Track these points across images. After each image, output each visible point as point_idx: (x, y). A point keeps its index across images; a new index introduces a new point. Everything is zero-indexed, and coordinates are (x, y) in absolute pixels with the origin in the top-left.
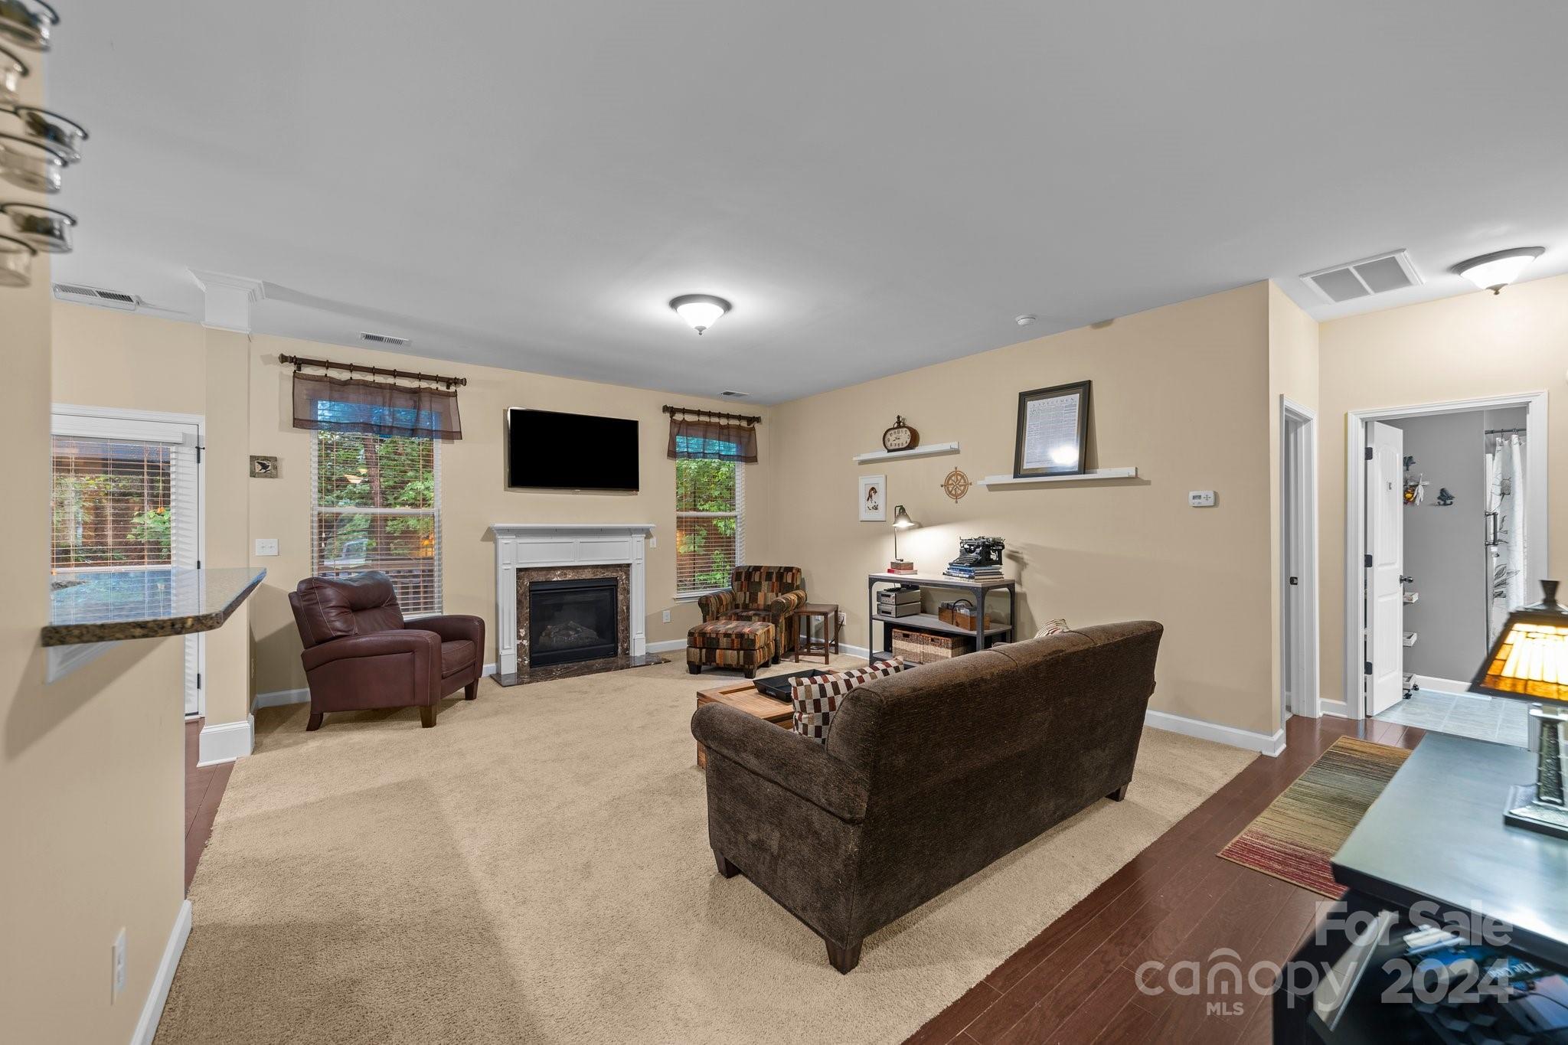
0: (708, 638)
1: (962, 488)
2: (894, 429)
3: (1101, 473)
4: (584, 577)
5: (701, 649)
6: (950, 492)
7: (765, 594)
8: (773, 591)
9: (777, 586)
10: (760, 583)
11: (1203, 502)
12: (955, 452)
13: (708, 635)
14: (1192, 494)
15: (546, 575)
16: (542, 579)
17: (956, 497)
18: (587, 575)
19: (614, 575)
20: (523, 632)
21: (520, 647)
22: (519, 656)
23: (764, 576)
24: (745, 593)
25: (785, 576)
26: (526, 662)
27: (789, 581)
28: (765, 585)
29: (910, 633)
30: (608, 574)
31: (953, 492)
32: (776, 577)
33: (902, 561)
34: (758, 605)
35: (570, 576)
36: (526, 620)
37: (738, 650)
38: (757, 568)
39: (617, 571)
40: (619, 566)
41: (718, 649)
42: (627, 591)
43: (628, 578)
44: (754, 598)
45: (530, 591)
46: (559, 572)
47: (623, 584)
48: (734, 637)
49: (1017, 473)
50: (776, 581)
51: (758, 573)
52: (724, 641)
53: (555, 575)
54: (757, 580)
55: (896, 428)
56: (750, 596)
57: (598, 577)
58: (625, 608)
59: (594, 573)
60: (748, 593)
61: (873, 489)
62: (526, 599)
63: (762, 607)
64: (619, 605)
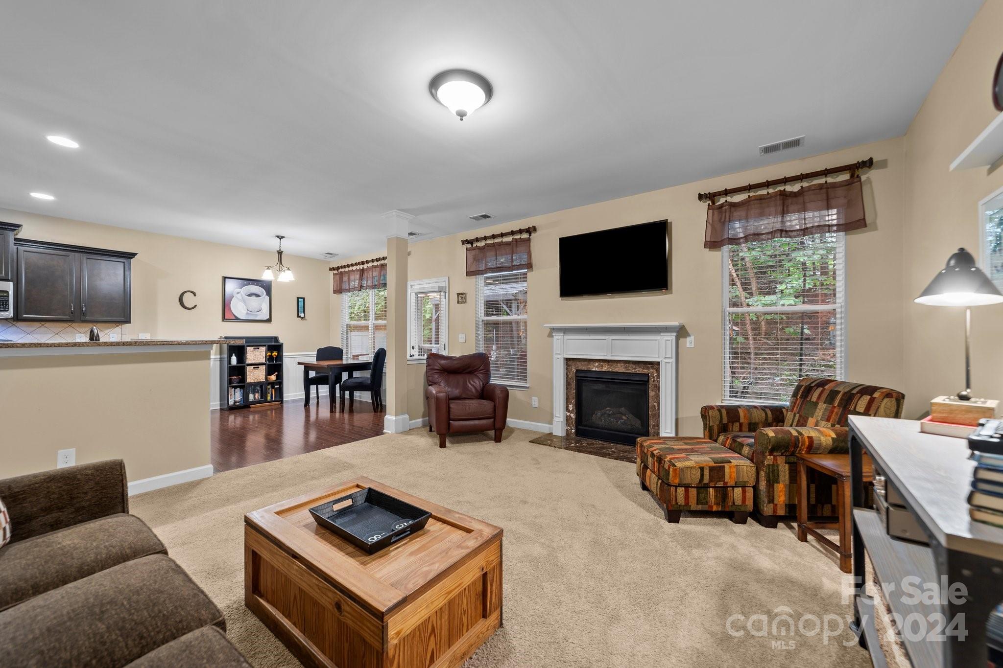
4: (617, 370)
7: (819, 421)
8: (828, 420)
9: (837, 413)
10: (816, 404)
15: (588, 365)
16: (584, 368)
18: (620, 369)
19: (646, 371)
20: (571, 407)
21: (568, 419)
22: (568, 424)
23: (824, 397)
25: (854, 401)
26: (573, 431)
30: (639, 370)
32: (841, 399)
35: (605, 368)
36: (573, 398)
39: (648, 368)
40: (651, 363)
42: (657, 388)
43: (658, 376)
45: (576, 377)
46: (597, 364)
47: (654, 381)
53: (594, 366)
54: (814, 399)
57: (630, 371)
58: (656, 404)
59: (626, 367)
60: (797, 415)
62: (573, 382)
64: (651, 401)
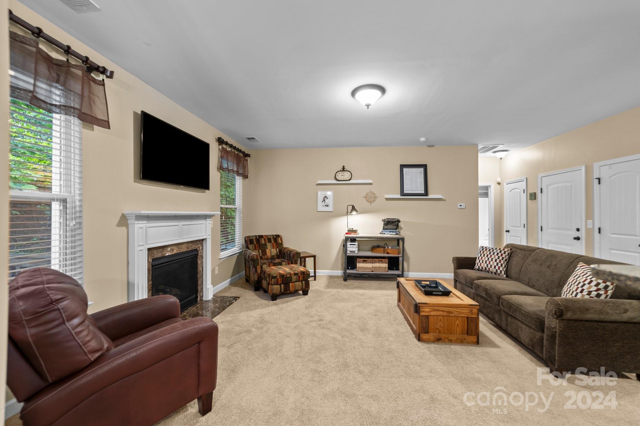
0: (285, 278)
1: (374, 199)
2: (341, 171)
3: (430, 196)
5: (280, 285)
6: (368, 200)
7: (270, 250)
8: (274, 248)
9: (275, 245)
10: (265, 244)
11: (462, 207)
12: (371, 184)
13: (285, 276)
14: (459, 204)
15: (163, 252)
17: (371, 202)
18: (184, 249)
19: (197, 247)
23: (267, 240)
24: (259, 251)
27: (280, 242)
28: (269, 245)
29: (367, 259)
30: (194, 247)
31: (369, 200)
32: (273, 240)
33: (353, 229)
34: (268, 256)
35: (176, 251)
37: (302, 281)
38: (261, 237)
39: (198, 244)
40: (200, 240)
41: (290, 283)
42: (202, 257)
43: (202, 249)
44: (264, 253)
45: (153, 267)
47: (201, 252)
48: (300, 274)
49: (403, 194)
50: (274, 242)
51: (263, 239)
52: (294, 278)
53: (167, 252)
54: (263, 242)
55: (342, 171)
56: (262, 252)
57: (189, 250)
58: (201, 269)
59: (187, 247)
60: (260, 251)
61: (325, 197)
63: (269, 257)
64: (198, 267)
